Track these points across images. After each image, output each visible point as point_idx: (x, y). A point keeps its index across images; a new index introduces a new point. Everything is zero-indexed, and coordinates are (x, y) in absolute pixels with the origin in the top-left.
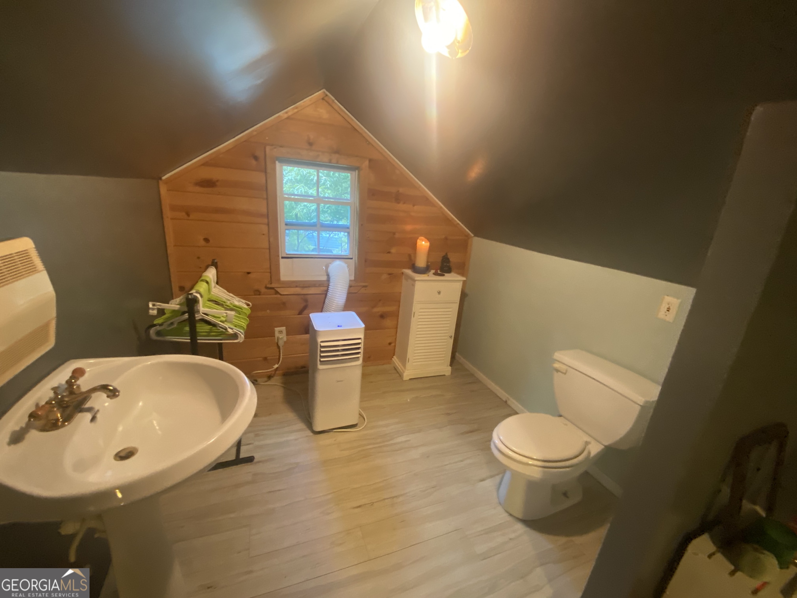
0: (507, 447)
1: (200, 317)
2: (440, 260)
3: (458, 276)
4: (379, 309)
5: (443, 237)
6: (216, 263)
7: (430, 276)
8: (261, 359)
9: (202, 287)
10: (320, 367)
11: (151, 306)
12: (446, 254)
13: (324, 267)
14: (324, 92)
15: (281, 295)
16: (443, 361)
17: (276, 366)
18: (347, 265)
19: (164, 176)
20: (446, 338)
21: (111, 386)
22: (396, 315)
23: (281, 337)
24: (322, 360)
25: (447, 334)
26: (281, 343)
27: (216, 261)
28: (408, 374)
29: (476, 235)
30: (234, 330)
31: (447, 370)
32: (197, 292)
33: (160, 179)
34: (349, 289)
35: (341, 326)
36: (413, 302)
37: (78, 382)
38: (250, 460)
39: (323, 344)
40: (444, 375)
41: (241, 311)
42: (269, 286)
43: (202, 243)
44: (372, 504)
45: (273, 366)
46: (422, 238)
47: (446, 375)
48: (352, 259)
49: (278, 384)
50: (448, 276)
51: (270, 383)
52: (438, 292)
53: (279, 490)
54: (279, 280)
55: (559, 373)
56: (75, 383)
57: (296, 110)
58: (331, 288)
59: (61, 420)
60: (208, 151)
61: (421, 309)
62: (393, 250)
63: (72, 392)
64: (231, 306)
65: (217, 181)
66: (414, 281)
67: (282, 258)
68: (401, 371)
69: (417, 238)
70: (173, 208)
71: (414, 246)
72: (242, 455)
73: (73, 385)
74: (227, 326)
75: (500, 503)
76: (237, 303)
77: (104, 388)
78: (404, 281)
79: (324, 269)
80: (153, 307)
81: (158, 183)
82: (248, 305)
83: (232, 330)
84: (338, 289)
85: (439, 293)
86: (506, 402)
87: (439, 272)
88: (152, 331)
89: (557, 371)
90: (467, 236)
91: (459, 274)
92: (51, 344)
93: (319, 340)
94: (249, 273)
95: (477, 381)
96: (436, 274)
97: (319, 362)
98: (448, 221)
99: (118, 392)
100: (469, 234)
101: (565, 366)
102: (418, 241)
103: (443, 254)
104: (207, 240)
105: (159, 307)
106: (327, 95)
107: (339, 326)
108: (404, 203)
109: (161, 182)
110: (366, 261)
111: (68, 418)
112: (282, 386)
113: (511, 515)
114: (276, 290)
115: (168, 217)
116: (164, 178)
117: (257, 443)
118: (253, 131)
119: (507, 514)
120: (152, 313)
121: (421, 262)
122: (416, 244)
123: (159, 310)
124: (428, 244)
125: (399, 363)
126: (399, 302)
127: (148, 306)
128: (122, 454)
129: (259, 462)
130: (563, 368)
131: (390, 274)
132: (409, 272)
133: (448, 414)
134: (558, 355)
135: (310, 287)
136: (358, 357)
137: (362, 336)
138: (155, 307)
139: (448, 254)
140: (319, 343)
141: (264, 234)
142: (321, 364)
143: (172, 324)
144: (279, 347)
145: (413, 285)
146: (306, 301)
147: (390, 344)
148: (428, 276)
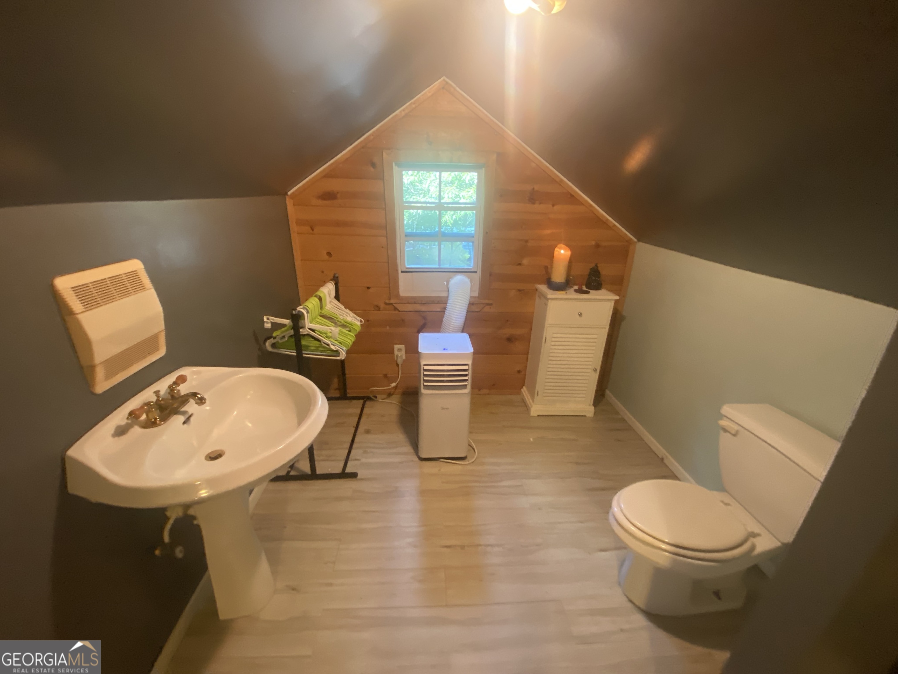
0: (627, 518)
1: (306, 333)
2: (587, 272)
3: (609, 293)
4: (508, 331)
5: (594, 243)
6: (337, 277)
7: (571, 294)
8: (381, 375)
9: (312, 303)
10: (423, 391)
11: (265, 319)
12: (596, 265)
13: (445, 282)
14: (444, 80)
15: (399, 311)
16: (583, 399)
17: (393, 385)
18: (469, 280)
19: (289, 191)
20: (589, 371)
21: (199, 394)
22: (526, 339)
23: (399, 355)
24: (425, 384)
25: (590, 367)
26: (400, 361)
27: (337, 275)
28: (536, 409)
29: (639, 240)
30: (336, 347)
31: (589, 410)
32: (304, 308)
33: (286, 194)
34: (469, 307)
35: (447, 349)
36: (544, 326)
37: (178, 388)
38: (354, 475)
39: (426, 368)
40: (585, 416)
41: (352, 328)
42: (387, 301)
43: (326, 257)
44: (463, 547)
45: (391, 384)
46: (563, 246)
47: (588, 416)
48: (476, 272)
49: (395, 402)
50: (594, 294)
51: (390, 401)
52: (579, 313)
53: (374, 512)
54: (398, 296)
55: (728, 434)
56: (175, 388)
57: (414, 106)
58: (449, 306)
59: (159, 419)
60: (327, 162)
61: (554, 333)
62: (525, 261)
63: (173, 397)
64: (342, 321)
65: (338, 193)
66: (548, 299)
67: (402, 272)
68: (529, 405)
69: (556, 246)
70: (300, 223)
71: (551, 256)
72: (348, 470)
73: (174, 390)
74: (329, 343)
75: (620, 584)
76: (349, 319)
77: (194, 395)
78: (537, 299)
79: (445, 284)
80: (268, 321)
81: (285, 198)
82: (361, 321)
83: (334, 347)
84: (456, 307)
85: (580, 315)
86: (662, 459)
87: (584, 288)
88: (268, 344)
89: (725, 431)
90: (629, 241)
91: (610, 290)
92: (162, 352)
93: (423, 362)
94: (368, 288)
95: (630, 429)
96: (580, 291)
97: (422, 386)
98: (600, 222)
99: (205, 399)
100: (631, 239)
101: (737, 425)
102: (556, 249)
103: (593, 265)
104: (329, 254)
105: (272, 321)
106: (447, 83)
107: (444, 349)
108: (540, 203)
109: (287, 199)
110: (490, 275)
111: (165, 418)
112: (398, 405)
113: (631, 601)
114: (394, 307)
115: (294, 232)
116: (289, 193)
117: (364, 460)
118: (370, 135)
119: (625, 599)
120: (267, 326)
121: (559, 276)
122: (553, 253)
123: (272, 323)
124: (569, 253)
125: (528, 395)
126: (531, 323)
127: (263, 319)
128: (212, 456)
129: (361, 479)
130: (735, 427)
131: (520, 290)
132: (543, 288)
133: (577, 463)
134: (726, 409)
135: (429, 304)
136: (466, 385)
137: (470, 362)
138: (269, 321)
139: (599, 265)
140: (422, 366)
141: (382, 247)
142: (424, 389)
143: (284, 337)
144: (398, 365)
145: (546, 305)
146: (424, 318)
147: (519, 372)
148: (566, 293)
